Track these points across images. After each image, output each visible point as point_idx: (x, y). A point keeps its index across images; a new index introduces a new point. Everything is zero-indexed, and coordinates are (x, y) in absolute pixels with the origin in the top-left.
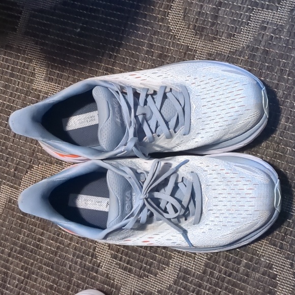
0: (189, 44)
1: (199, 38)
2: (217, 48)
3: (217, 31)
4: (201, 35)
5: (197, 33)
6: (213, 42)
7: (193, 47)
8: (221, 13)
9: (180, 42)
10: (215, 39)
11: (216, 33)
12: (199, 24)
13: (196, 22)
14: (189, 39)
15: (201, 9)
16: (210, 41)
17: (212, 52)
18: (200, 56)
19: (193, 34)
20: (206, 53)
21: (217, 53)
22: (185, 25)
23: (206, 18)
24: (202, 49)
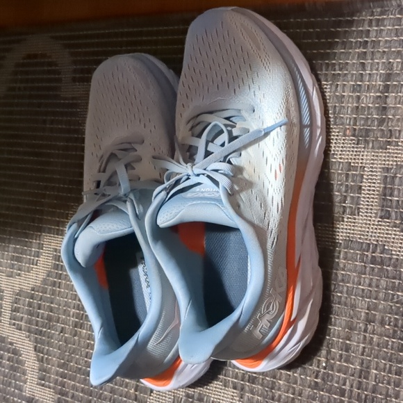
0: (351, 159)
1: (364, 148)
2: (396, 157)
3: (390, 130)
4: (367, 142)
5: (359, 140)
6: (386, 149)
7: (358, 163)
8: (391, 102)
9: (335, 158)
10: (389, 143)
11: (389, 135)
12: (360, 125)
13: (355, 124)
14: (349, 151)
15: (358, 102)
16: (382, 148)
17: (388, 165)
18: (372, 175)
19: (354, 143)
20: (380, 168)
21: (397, 165)
22: (338, 132)
23: (368, 114)
24: (373, 164)
